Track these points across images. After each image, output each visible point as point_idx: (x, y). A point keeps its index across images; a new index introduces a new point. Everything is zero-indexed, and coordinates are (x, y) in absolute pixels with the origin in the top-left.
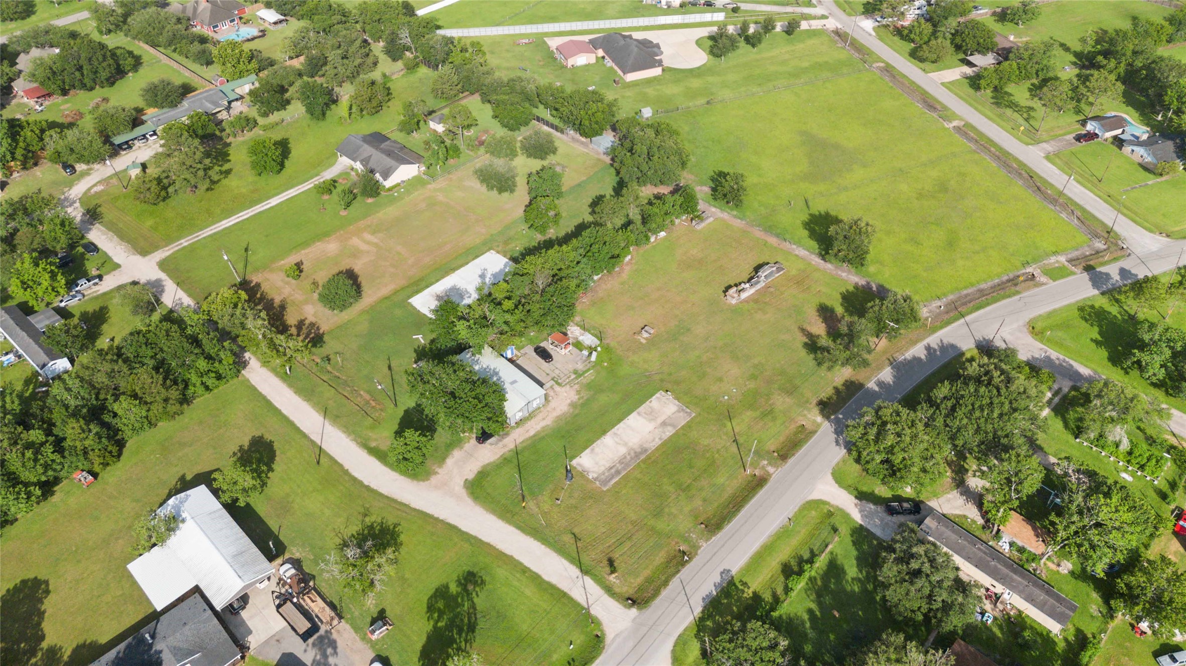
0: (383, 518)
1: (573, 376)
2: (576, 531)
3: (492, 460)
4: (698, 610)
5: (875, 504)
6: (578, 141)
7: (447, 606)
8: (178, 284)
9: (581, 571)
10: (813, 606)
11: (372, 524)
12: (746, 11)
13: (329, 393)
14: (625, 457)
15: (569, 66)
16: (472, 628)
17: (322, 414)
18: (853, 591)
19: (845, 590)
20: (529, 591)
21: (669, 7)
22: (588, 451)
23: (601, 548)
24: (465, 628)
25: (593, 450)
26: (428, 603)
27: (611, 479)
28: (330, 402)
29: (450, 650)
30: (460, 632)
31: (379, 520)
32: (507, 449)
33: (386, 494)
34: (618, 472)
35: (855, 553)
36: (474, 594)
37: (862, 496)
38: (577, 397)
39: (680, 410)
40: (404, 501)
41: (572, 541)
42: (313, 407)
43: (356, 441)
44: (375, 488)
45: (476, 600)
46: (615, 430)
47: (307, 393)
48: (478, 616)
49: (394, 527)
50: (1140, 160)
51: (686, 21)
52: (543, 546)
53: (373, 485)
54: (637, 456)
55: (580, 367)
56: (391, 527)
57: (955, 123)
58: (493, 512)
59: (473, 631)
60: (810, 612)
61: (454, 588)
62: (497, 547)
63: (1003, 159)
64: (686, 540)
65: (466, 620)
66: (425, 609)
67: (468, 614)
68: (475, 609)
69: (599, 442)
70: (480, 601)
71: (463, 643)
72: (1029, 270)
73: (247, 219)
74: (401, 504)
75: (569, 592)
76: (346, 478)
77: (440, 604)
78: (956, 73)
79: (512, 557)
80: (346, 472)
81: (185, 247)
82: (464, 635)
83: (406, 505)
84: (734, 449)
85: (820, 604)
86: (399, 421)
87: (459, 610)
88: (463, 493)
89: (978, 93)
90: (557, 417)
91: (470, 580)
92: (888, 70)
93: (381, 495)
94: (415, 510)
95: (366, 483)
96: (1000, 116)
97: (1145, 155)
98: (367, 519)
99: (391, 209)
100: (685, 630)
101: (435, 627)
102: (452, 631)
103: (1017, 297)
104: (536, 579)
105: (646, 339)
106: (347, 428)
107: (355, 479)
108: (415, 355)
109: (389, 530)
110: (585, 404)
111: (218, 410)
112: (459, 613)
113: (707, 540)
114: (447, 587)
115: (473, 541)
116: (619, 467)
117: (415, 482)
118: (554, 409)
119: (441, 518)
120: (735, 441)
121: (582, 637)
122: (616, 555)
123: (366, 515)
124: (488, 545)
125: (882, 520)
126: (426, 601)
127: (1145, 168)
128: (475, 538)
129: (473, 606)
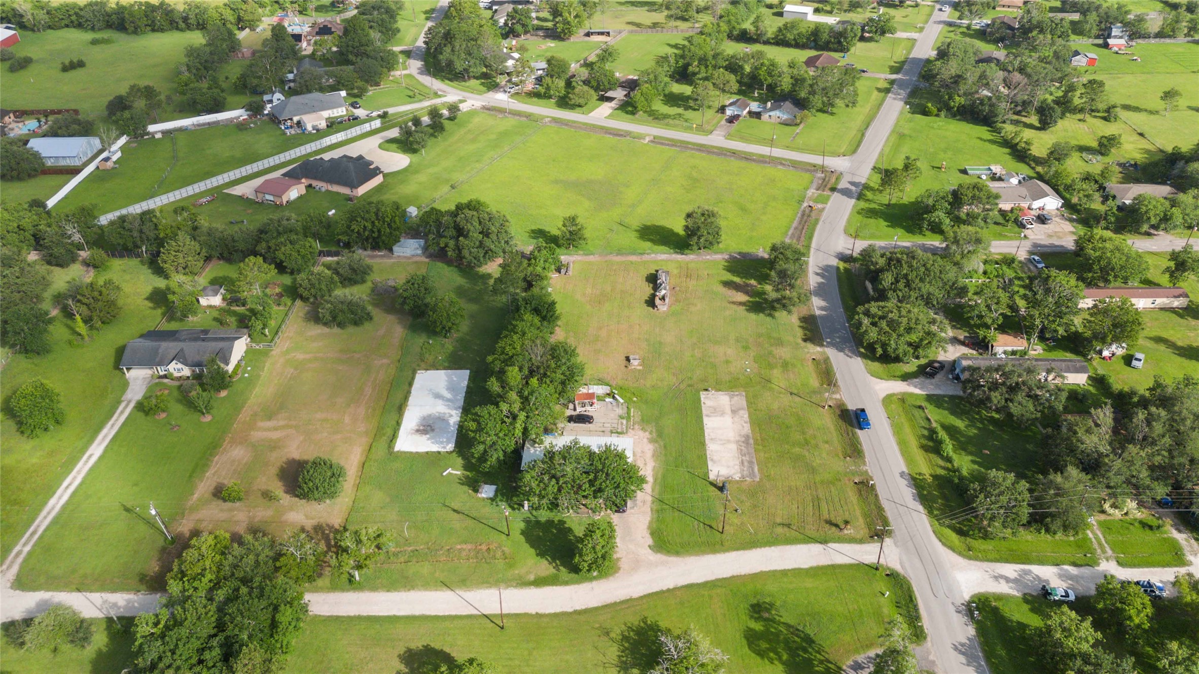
0: (625, 624)
1: (624, 422)
2: (779, 520)
3: (649, 519)
4: (921, 508)
5: (916, 377)
6: (377, 256)
7: (770, 641)
8: (79, 590)
9: (821, 543)
10: (970, 458)
11: (623, 635)
12: (393, 115)
13: (425, 569)
14: (741, 450)
15: (285, 203)
16: (809, 641)
17: (445, 589)
18: (975, 434)
19: (971, 437)
20: (809, 583)
21: (318, 130)
22: (710, 464)
23: (810, 519)
24: (804, 644)
25: (712, 460)
26: (754, 652)
27: (753, 470)
28: (437, 574)
29: (817, 669)
30: (805, 650)
31: (624, 628)
32: (649, 504)
33: (600, 605)
34: (751, 462)
35: (946, 412)
36: (777, 618)
37: (905, 377)
38: (647, 433)
39: (731, 397)
40: (623, 598)
41: (786, 529)
42: (426, 589)
43: (512, 586)
44: (583, 608)
45: (782, 620)
46: (707, 437)
47: (404, 582)
48: (800, 628)
49: (645, 623)
50: (778, 120)
51: (349, 136)
52: (773, 548)
53: (579, 607)
54: (747, 444)
55: (620, 411)
56: (642, 624)
57: (647, 139)
58: (704, 553)
59: (813, 642)
60: (973, 462)
61: (758, 626)
62: (743, 573)
63: (702, 148)
64: (853, 473)
65: (798, 640)
66: (758, 658)
67: (792, 633)
68: (792, 627)
69: (708, 452)
70: (788, 617)
71: (818, 656)
72: (805, 204)
73: (81, 484)
74: (622, 602)
75: (833, 563)
76: (545, 620)
77: (764, 645)
78: (606, 109)
79: (762, 572)
80: (539, 616)
81: (30, 553)
82: (810, 650)
83: (628, 600)
84: (797, 399)
85: (971, 454)
86: (527, 546)
87: (782, 637)
88: (660, 557)
89: (637, 116)
90: (653, 456)
91: (758, 610)
92: (555, 120)
93: (596, 609)
94: (642, 598)
95: (570, 610)
96: (667, 125)
97: (781, 115)
98: (613, 635)
99: (257, 389)
100: (931, 526)
101: (783, 663)
102: (799, 655)
103: (821, 223)
104: (797, 572)
105: (639, 365)
106: (487, 582)
107: (556, 615)
108: (466, 488)
109: (643, 628)
110: (660, 434)
111: (322, 662)
112: (784, 638)
113: (864, 463)
114: (750, 630)
115: (720, 584)
116: (747, 458)
117: (611, 578)
118: (643, 452)
119: (671, 587)
120: (791, 394)
121: (882, 584)
122: (826, 516)
123: (607, 634)
124: (733, 577)
125: (932, 384)
126: (749, 652)
127: (786, 124)
128: (718, 580)
129: (788, 626)
